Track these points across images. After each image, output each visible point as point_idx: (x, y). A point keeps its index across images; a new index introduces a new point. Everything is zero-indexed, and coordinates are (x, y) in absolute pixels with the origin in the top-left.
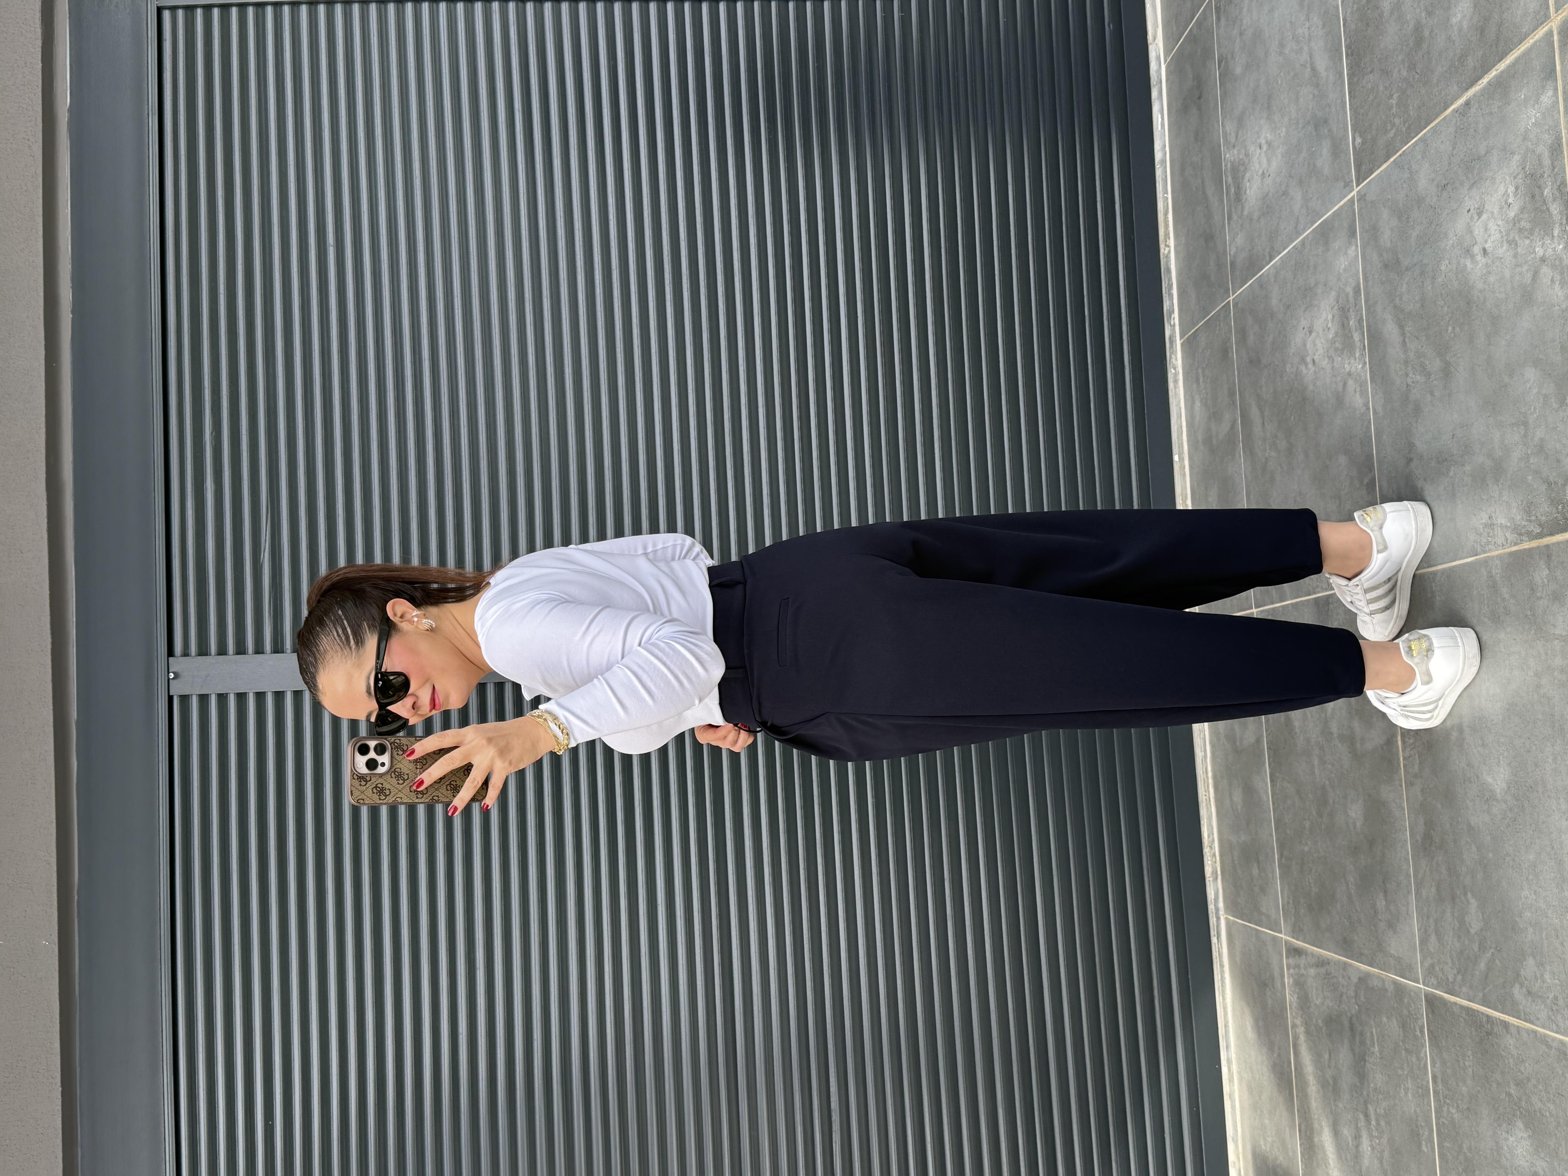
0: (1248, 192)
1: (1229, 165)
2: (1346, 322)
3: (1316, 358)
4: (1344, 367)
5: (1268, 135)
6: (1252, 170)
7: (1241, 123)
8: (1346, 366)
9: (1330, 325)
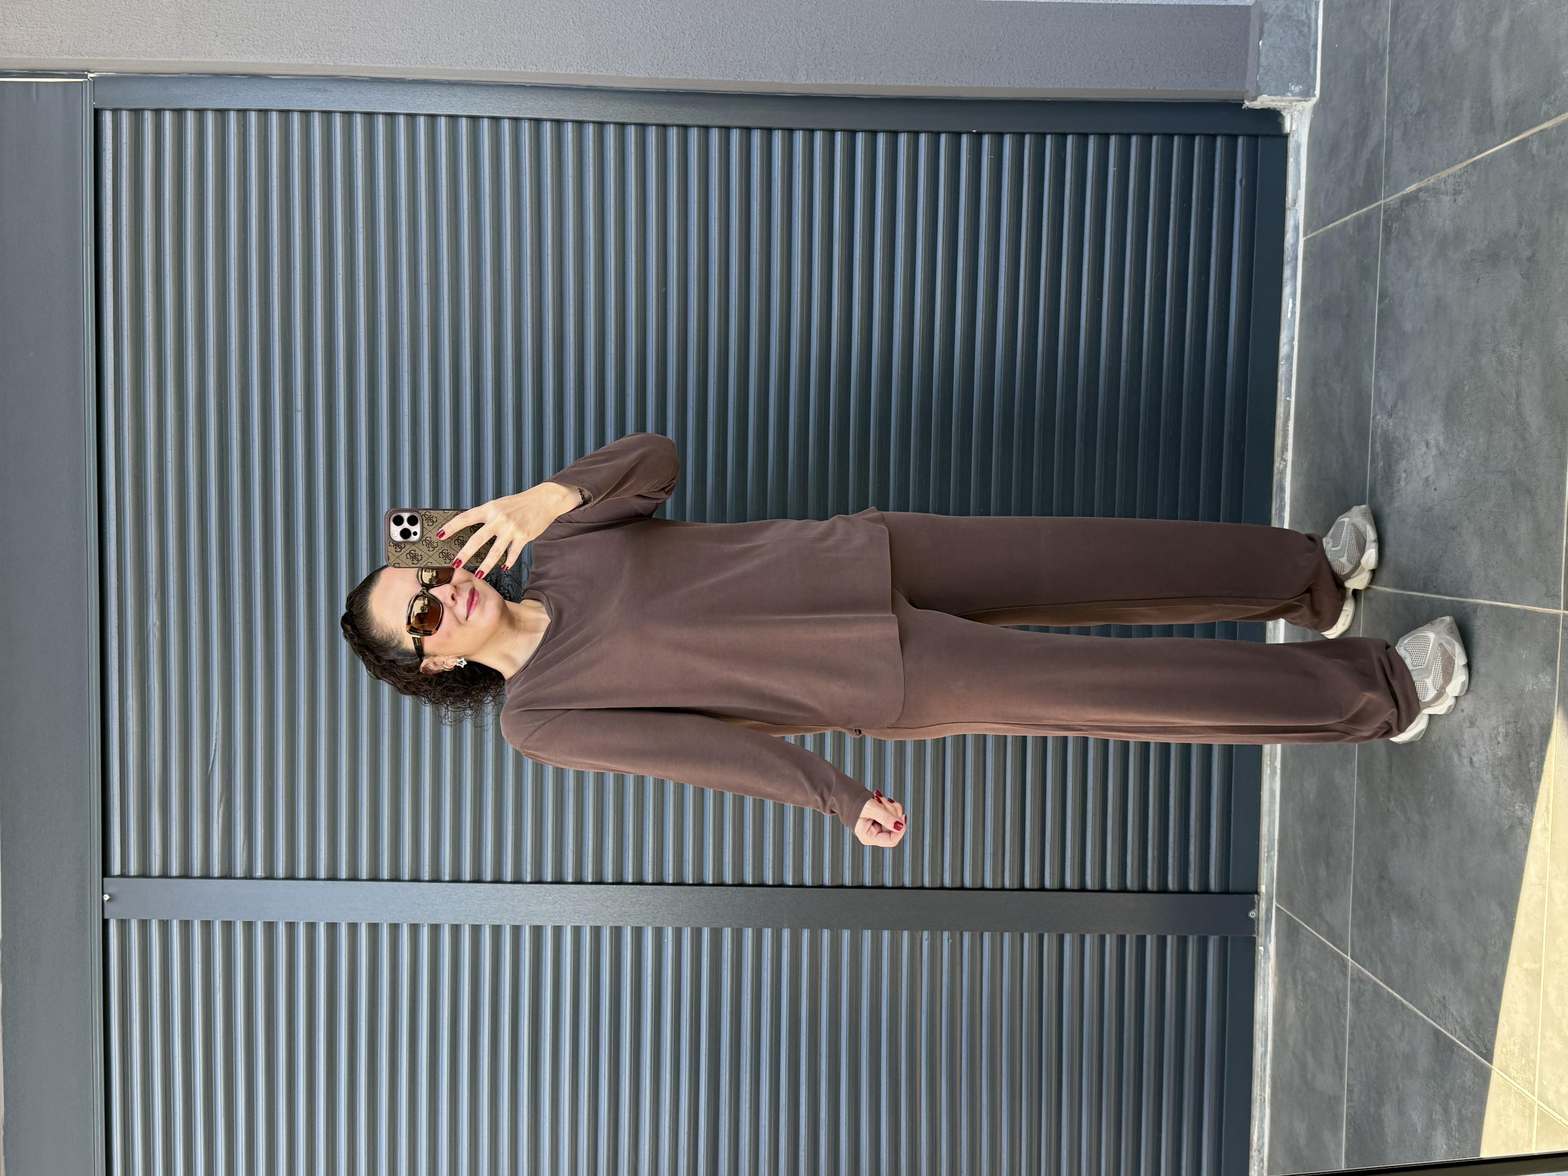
0: (1403, 483)
1: (1380, 430)
2: (1524, 755)
3: (1473, 758)
4: (1515, 807)
5: (1441, 439)
6: (1412, 463)
7: (1402, 391)
8: (1517, 807)
9: (1500, 739)
